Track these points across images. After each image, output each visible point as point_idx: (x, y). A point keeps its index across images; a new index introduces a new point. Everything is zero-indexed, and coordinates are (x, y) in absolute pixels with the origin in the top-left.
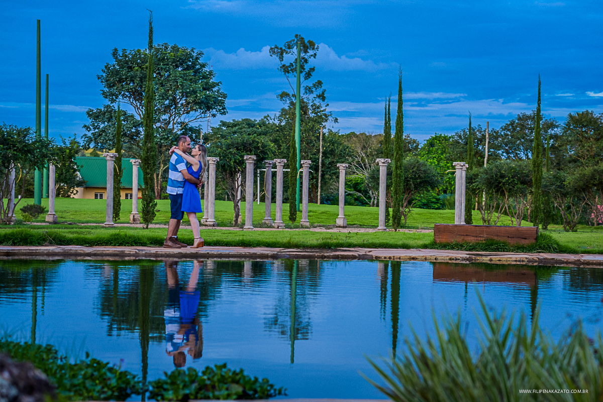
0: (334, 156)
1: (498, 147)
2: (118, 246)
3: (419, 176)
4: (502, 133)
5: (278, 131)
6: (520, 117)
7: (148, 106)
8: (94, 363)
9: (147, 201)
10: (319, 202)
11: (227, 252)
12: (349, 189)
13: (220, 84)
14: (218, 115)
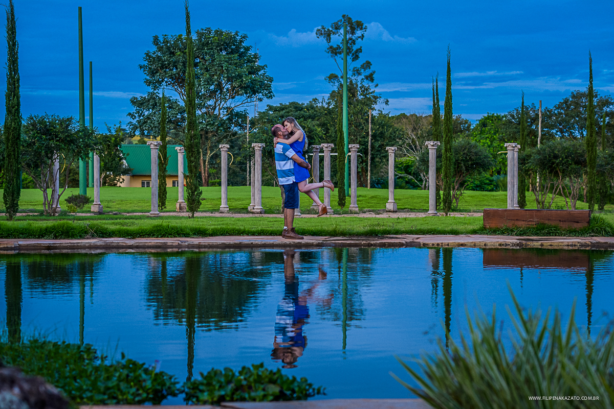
0: (384, 139)
1: (552, 127)
2: (161, 237)
3: (470, 158)
4: (556, 112)
5: (326, 114)
6: (574, 95)
7: (190, 93)
8: (130, 364)
9: (191, 189)
10: (369, 186)
11: (271, 242)
12: (400, 172)
13: (265, 68)
14: (265, 99)
